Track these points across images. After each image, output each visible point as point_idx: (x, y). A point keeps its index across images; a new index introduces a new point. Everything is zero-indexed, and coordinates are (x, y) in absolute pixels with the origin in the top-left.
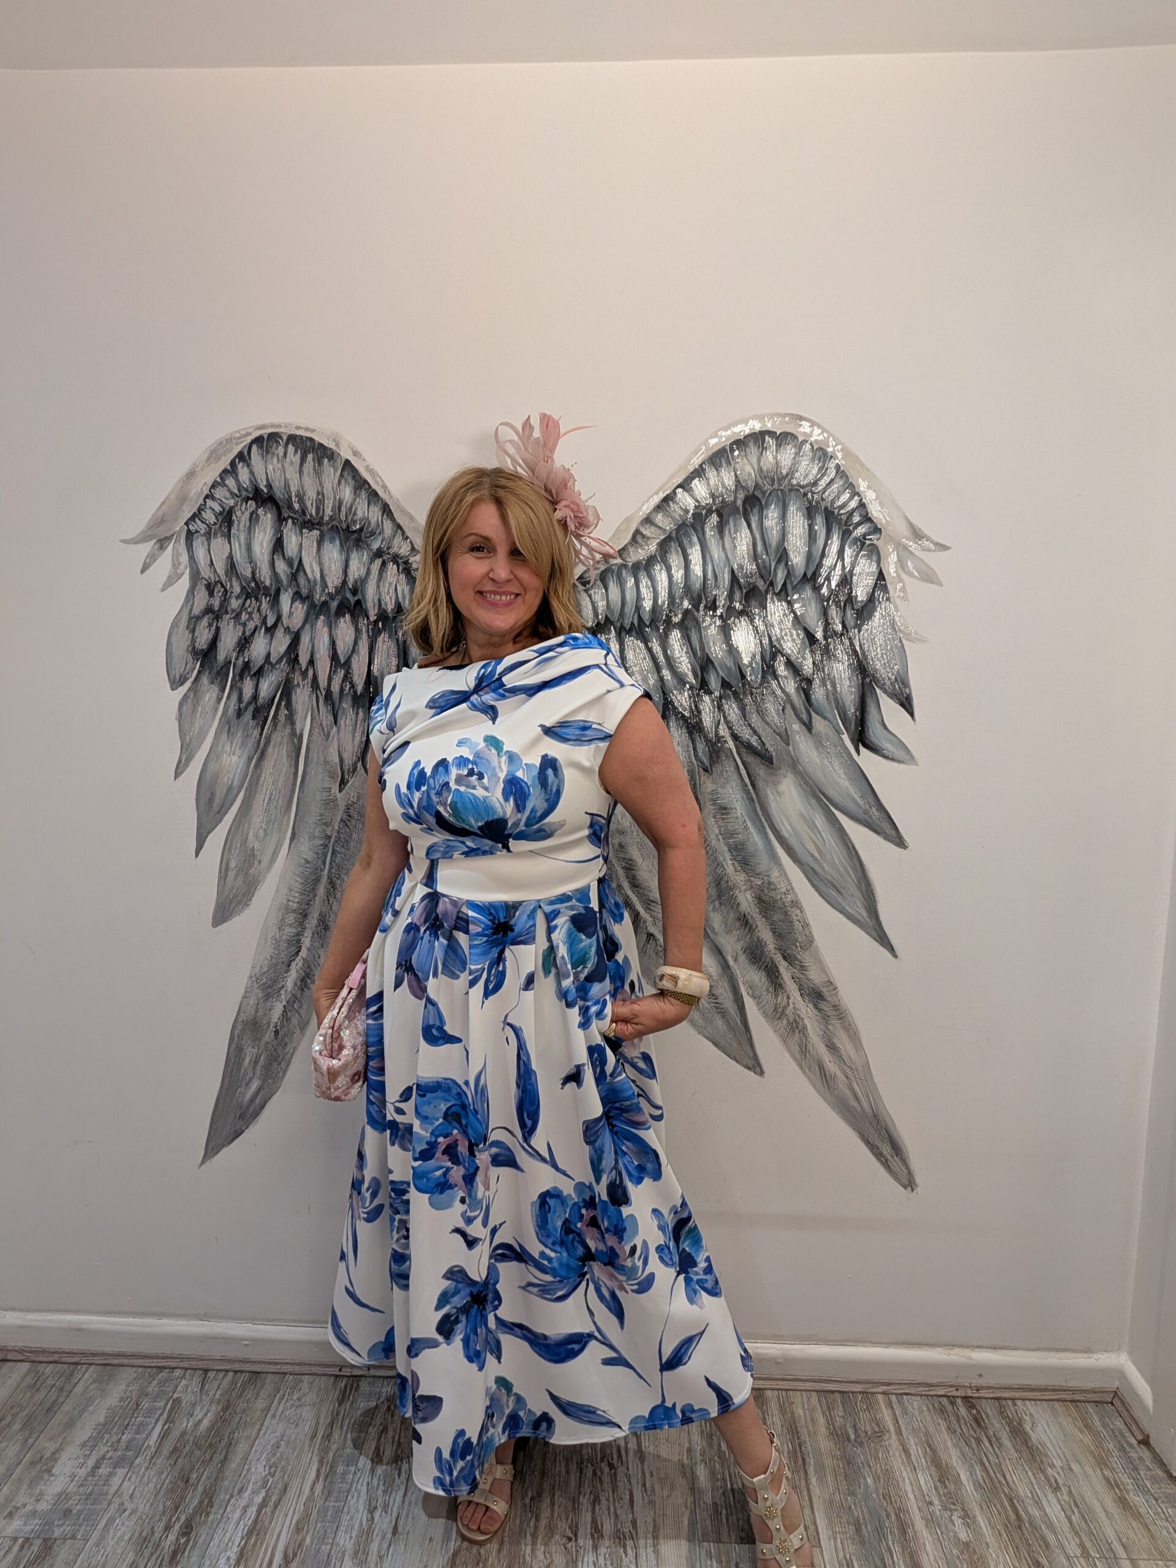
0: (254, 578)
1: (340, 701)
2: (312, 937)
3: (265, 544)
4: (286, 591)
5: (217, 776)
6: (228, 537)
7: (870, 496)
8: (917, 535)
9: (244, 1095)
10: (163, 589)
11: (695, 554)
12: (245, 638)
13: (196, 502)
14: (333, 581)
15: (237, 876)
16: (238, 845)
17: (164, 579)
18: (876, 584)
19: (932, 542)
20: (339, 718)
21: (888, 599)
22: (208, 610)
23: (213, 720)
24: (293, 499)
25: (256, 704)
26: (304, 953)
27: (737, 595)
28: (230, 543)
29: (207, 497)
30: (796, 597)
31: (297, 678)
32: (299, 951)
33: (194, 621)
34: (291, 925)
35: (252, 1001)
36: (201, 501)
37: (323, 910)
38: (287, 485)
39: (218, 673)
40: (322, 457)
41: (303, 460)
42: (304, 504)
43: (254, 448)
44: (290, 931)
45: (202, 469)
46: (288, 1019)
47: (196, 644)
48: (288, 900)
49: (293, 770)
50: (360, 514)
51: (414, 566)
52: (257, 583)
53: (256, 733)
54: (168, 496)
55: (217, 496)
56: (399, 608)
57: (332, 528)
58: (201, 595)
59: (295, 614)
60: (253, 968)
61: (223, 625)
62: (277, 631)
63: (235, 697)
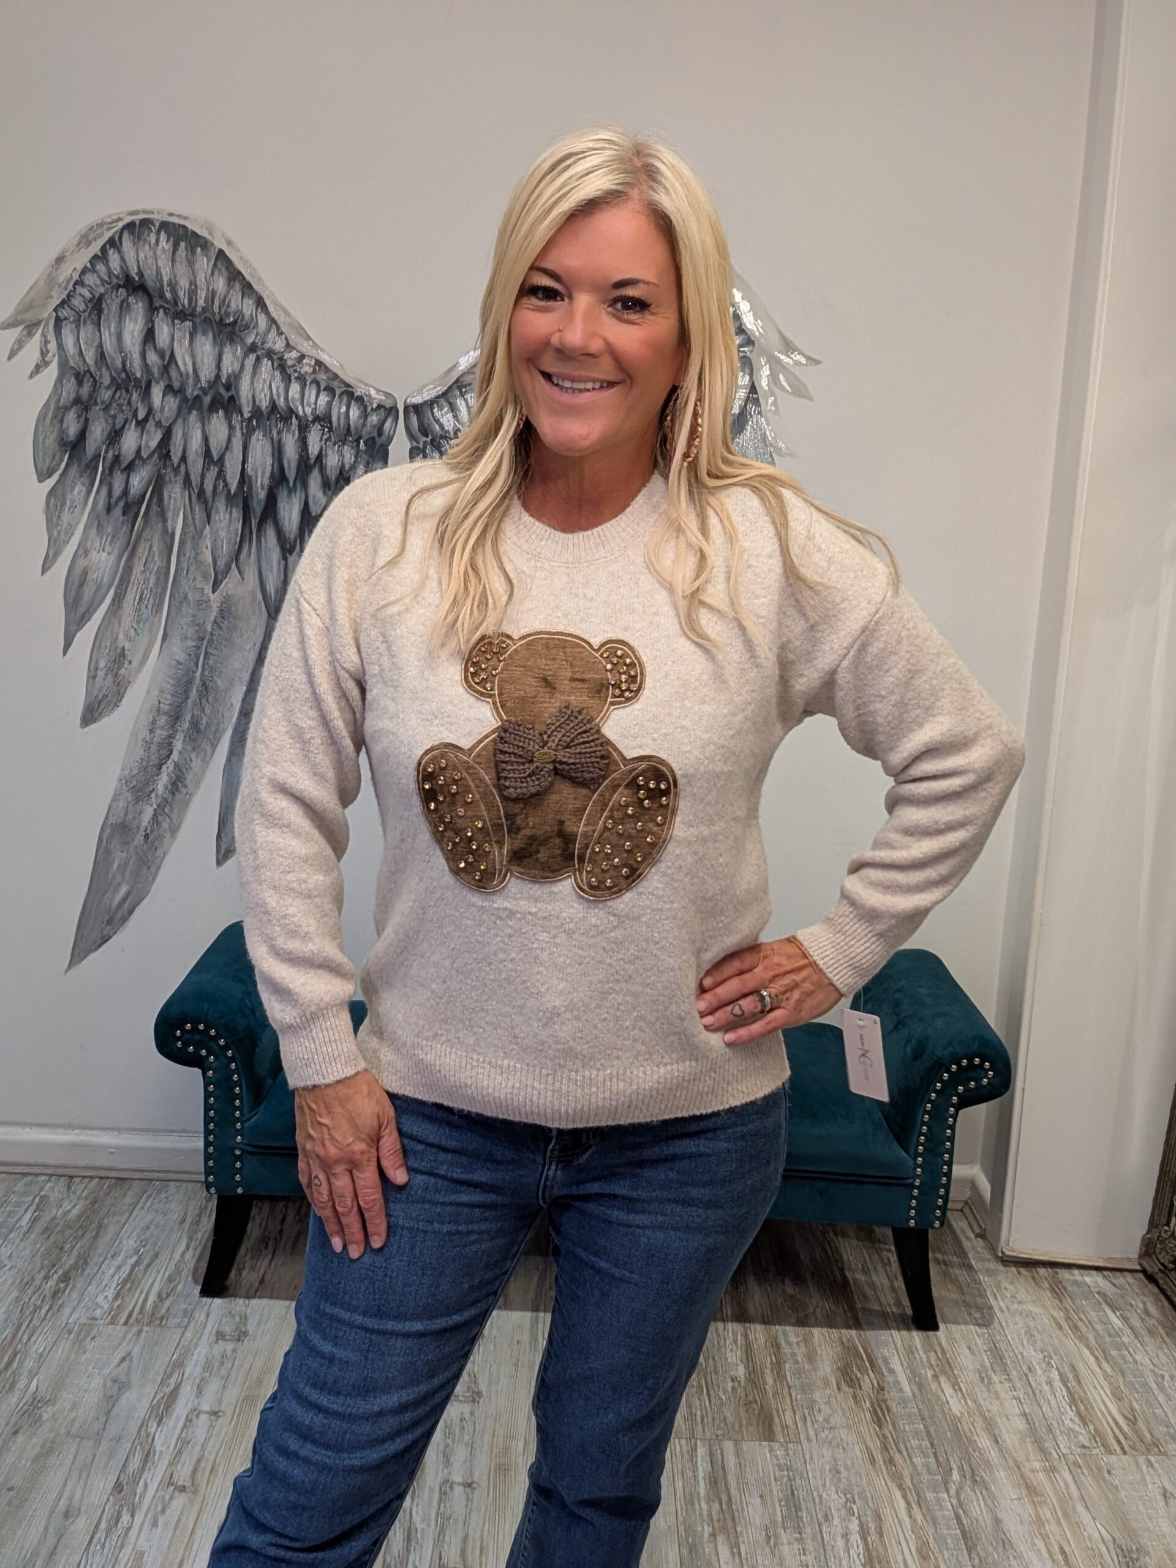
0: (124, 369)
1: (213, 500)
2: (184, 740)
3: (136, 334)
4: (158, 383)
5: (85, 573)
6: (98, 325)
7: (744, 307)
8: (789, 347)
9: (112, 900)
10: (31, 377)
12: (115, 431)
13: (66, 289)
14: (206, 374)
15: (106, 675)
16: (108, 645)
17: (32, 367)
18: (748, 398)
19: (804, 356)
20: (212, 517)
21: (760, 413)
22: (77, 401)
23: (83, 514)
24: (166, 288)
25: (126, 499)
26: (175, 756)
28: (100, 331)
29: (76, 283)
31: (169, 473)
32: (170, 755)
33: (60, 413)
34: (162, 727)
35: (121, 804)
36: (70, 287)
37: (196, 713)
38: (159, 273)
39: (87, 466)
40: (197, 245)
41: (175, 248)
42: (176, 293)
43: (126, 234)
44: (161, 733)
45: (72, 254)
46: (158, 824)
47: (65, 436)
48: (160, 702)
49: (163, 570)
50: (233, 306)
51: (290, 363)
52: (127, 374)
53: (125, 529)
54: (37, 281)
55: (87, 282)
56: (274, 406)
57: (205, 320)
58: (70, 384)
59: (166, 409)
60: (123, 770)
61: (90, 416)
62: (148, 426)
63: (104, 492)
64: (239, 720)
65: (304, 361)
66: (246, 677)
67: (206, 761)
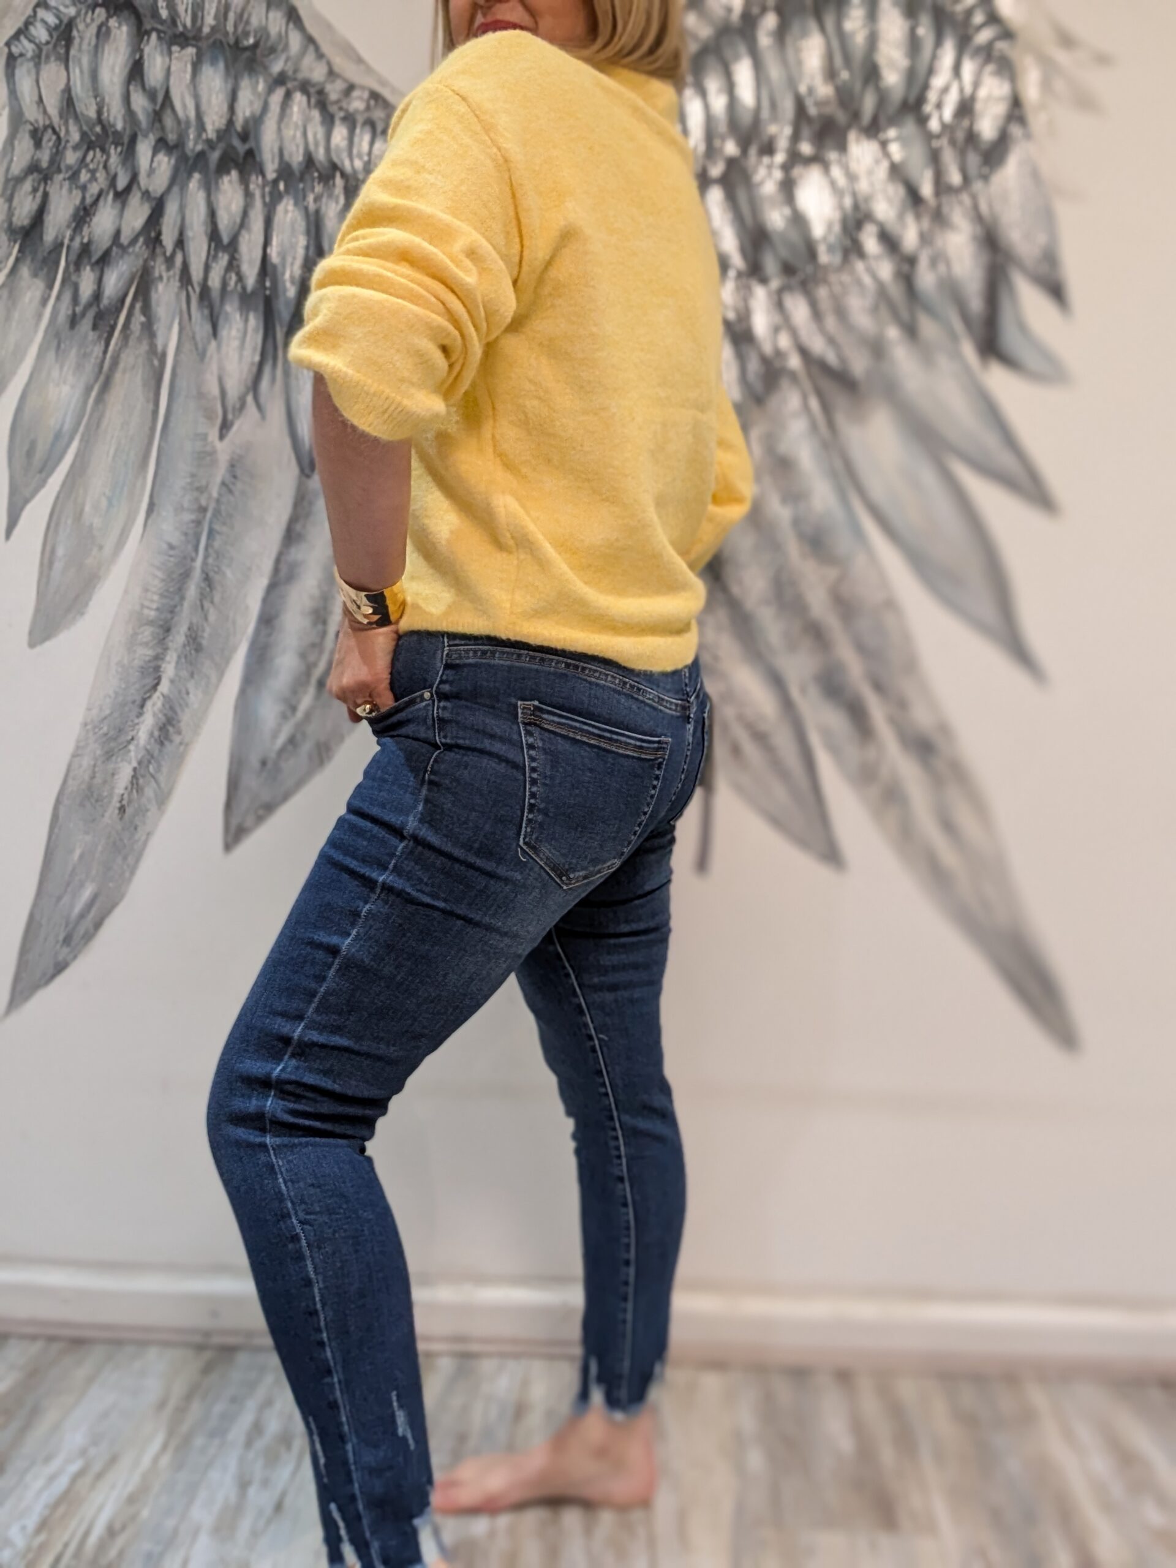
0: (100, 120)
1: (222, 303)
2: (177, 663)
3: (117, 70)
4: (146, 136)
5: (39, 416)
6: (66, 61)
8: (1067, 40)
9: (72, 904)
11: (744, 73)
12: (85, 209)
13: (23, 12)
14: (214, 121)
15: (67, 568)
16: (69, 522)
18: (1010, 114)
20: (220, 328)
22: (34, 168)
23: (36, 331)
25: (98, 306)
26: (164, 687)
27: (806, 132)
28: (67, 69)
29: (38, 5)
30: (892, 133)
31: (159, 267)
32: (158, 684)
33: (12, 184)
34: (146, 644)
35: (86, 761)
36: (29, 11)
37: (194, 621)
39: (44, 261)
42: (175, 10)
44: (144, 653)
46: (140, 790)
47: (15, 219)
48: (143, 606)
49: (151, 406)
50: (255, 22)
51: (333, 96)
52: (103, 128)
53: (98, 350)
56: (309, 161)
57: (214, 43)
58: (24, 145)
59: (157, 172)
60: (89, 709)
61: (53, 189)
62: (131, 196)
63: (67, 296)
64: (257, 632)
65: (356, 93)
66: (267, 565)
67: (209, 692)
